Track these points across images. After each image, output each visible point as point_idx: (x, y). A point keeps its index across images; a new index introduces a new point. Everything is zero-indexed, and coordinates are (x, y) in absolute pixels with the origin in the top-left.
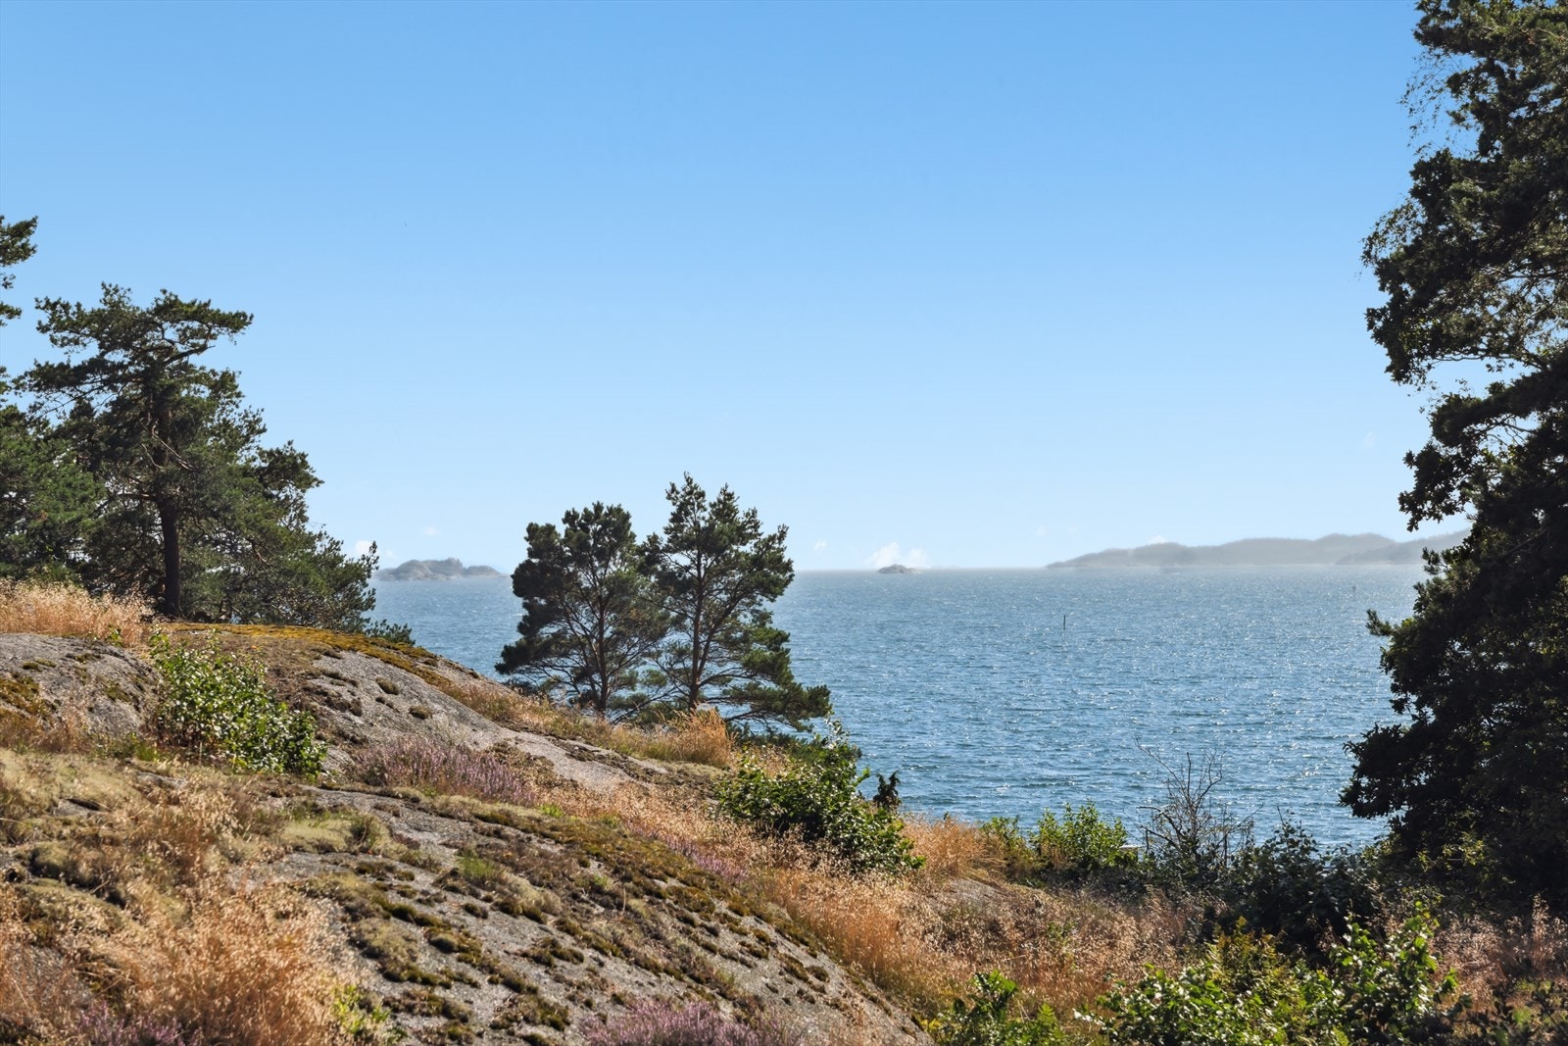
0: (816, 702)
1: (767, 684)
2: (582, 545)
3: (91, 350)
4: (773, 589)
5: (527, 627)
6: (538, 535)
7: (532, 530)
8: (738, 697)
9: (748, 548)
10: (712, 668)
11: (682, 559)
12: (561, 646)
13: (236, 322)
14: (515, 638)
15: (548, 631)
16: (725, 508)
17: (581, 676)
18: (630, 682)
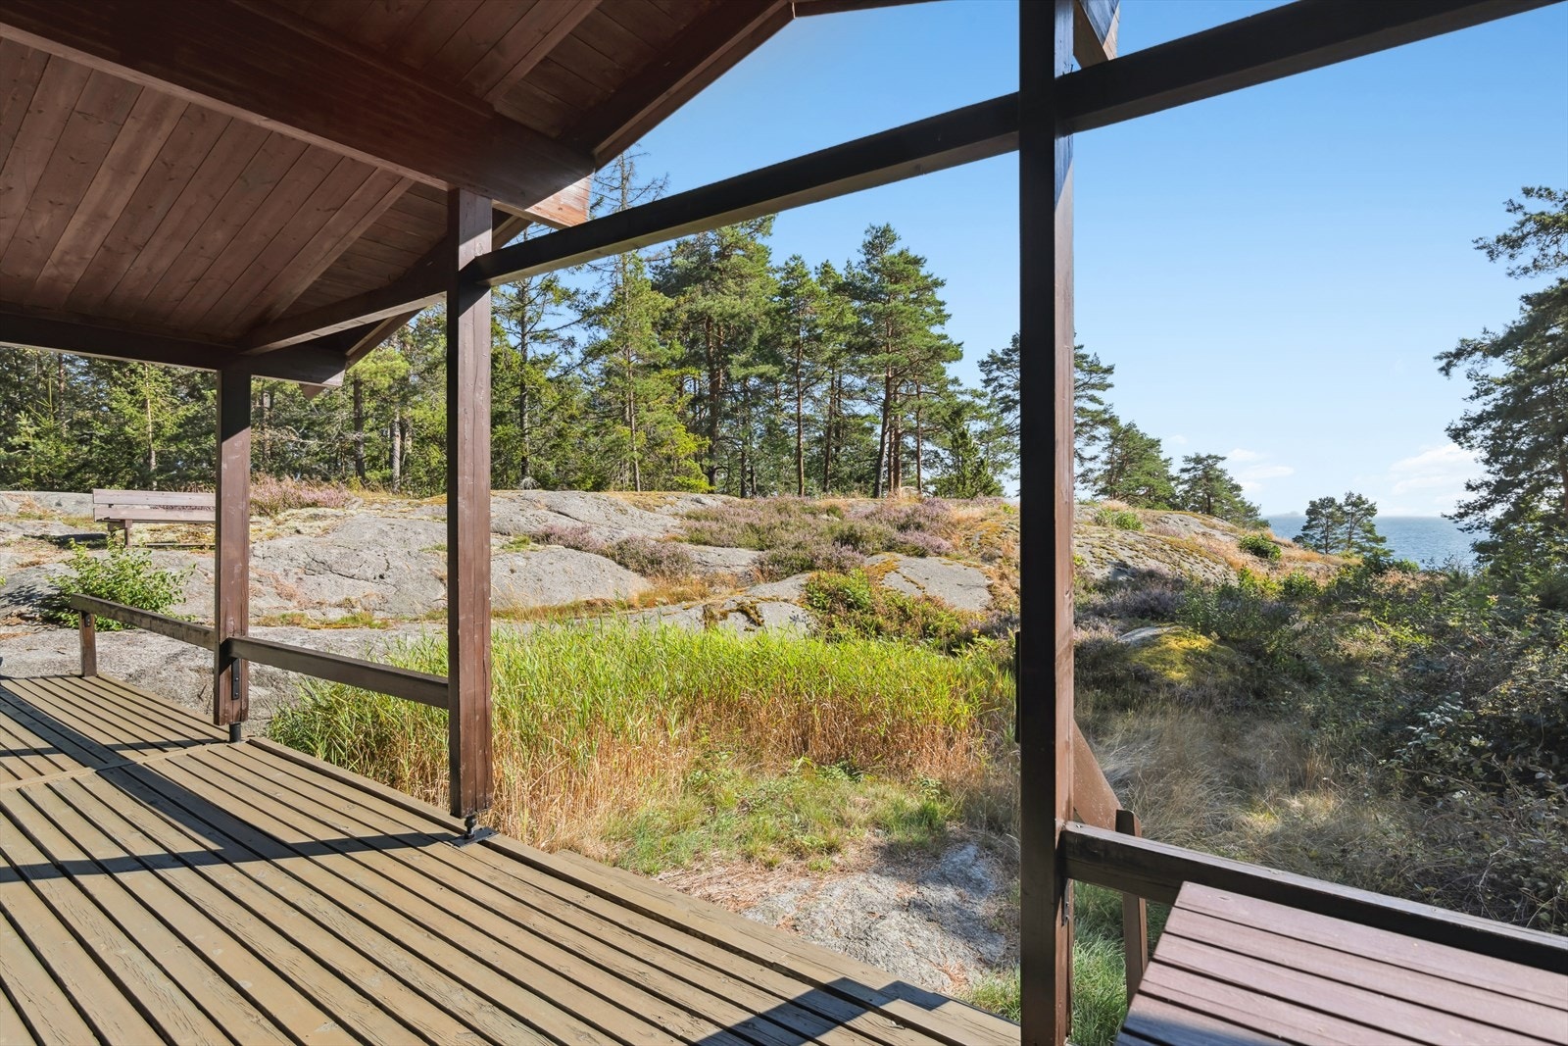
0: (1383, 540)
1: (1369, 535)
2: (1323, 505)
3: (1192, 465)
4: (1372, 515)
5: (1309, 522)
6: (1313, 504)
7: (1311, 502)
8: (1363, 538)
9: (1366, 506)
10: (1355, 531)
11: (1349, 508)
12: (1317, 526)
13: (1223, 459)
14: (1306, 524)
15: (1314, 523)
16: (1359, 498)
17: (1323, 532)
18: (1335, 534)
